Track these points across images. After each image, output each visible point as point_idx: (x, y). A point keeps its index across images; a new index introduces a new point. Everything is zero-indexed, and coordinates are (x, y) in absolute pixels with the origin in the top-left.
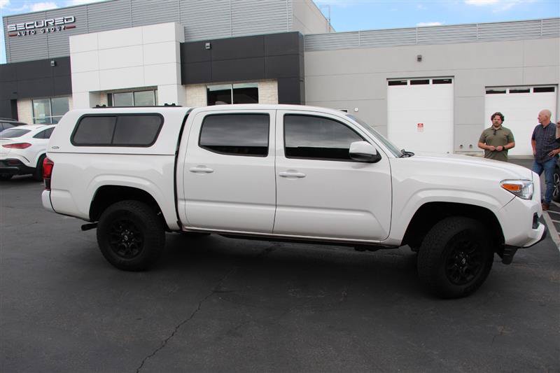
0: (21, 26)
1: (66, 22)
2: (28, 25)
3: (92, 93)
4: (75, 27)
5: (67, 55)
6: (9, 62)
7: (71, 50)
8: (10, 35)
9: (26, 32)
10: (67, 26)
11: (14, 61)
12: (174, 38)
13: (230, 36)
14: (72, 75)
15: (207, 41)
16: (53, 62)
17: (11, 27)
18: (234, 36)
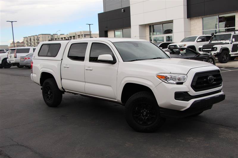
3: (140, 25)
5: (129, 6)
6: (105, 11)
7: (130, 3)
11: (106, 11)
14: (131, 16)
16: (123, 10)
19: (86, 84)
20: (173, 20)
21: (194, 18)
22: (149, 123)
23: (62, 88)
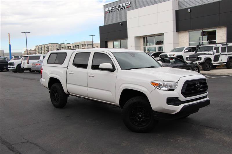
0: (110, 8)
1: (127, 5)
2: (112, 8)
3: (136, 37)
4: (130, 7)
5: (126, 20)
6: (105, 25)
7: (127, 18)
8: (106, 13)
9: (112, 11)
10: (127, 6)
11: (107, 24)
12: (171, 8)
13: (202, 4)
14: (128, 29)
15: (188, 8)
16: (121, 24)
17: (106, 10)
18: (204, 4)
19: (89, 88)
20: (164, 33)
21: (182, 32)
22: (143, 125)
23: (68, 91)
